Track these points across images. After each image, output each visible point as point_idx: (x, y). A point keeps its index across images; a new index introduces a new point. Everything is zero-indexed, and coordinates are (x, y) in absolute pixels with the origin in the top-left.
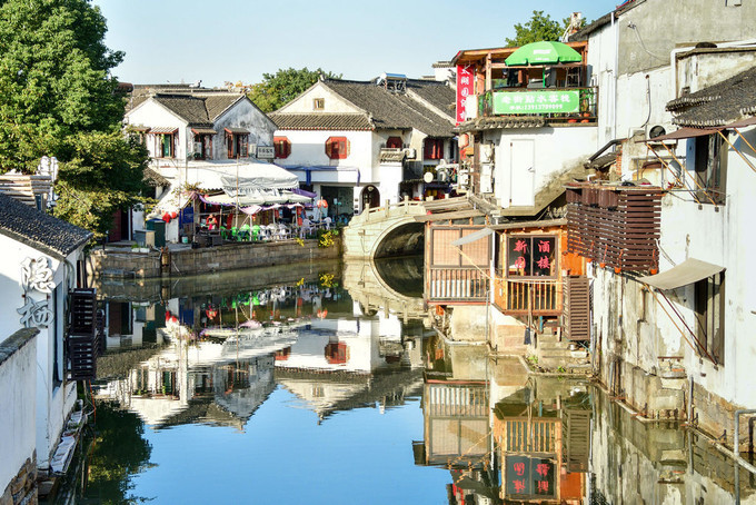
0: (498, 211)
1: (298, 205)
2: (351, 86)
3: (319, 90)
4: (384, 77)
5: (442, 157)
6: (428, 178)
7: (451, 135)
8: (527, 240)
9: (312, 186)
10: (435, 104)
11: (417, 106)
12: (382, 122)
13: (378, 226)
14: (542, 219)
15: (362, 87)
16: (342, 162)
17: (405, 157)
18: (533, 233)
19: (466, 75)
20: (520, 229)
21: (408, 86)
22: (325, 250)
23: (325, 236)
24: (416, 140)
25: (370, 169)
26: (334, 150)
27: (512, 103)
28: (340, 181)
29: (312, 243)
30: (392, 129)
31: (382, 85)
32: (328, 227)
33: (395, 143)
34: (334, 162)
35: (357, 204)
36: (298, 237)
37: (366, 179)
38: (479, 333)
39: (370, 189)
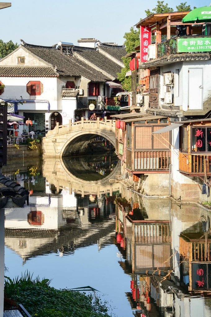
0: (181, 113)
1: (15, 123)
2: (40, 49)
3: (21, 52)
4: (60, 44)
5: (99, 95)
6: (92, 107)
7: (104, 81)
8: (204, 130)
9: (18, 112)
10: (92, 62)
11: (81, 62)
12: (62, 72)
13: (65, 136)
14: (208, 118)
15: (47, 50)
16: (38, 97)
17: (78, 94)
18: (207, 125)
19: (146, 32)
20: (199, 123)
21: (74, 50)
22: (32, 152)
23: (32, 143)
24: (83, 84)
25: (56, 102)
26: (32, 90)
27: (189, 45)
28: (37, 109)
29: (24, 147)
30: (69, 76)
31: (59, 49)
32: (32, 137)
33: (71, 85)
34: (32, 97)
35: (48, 124)
36: (15, 143)
37: (54, 108)
38: (164, 191)
39: (56, 114)
